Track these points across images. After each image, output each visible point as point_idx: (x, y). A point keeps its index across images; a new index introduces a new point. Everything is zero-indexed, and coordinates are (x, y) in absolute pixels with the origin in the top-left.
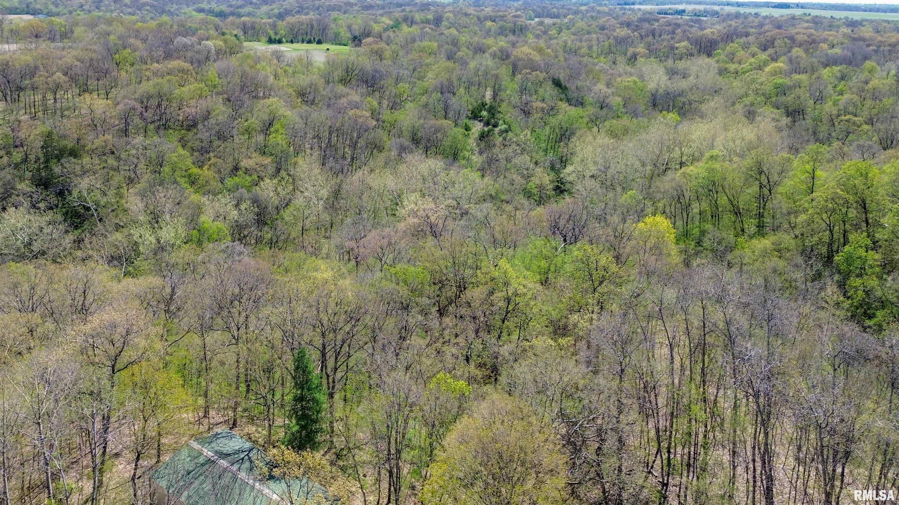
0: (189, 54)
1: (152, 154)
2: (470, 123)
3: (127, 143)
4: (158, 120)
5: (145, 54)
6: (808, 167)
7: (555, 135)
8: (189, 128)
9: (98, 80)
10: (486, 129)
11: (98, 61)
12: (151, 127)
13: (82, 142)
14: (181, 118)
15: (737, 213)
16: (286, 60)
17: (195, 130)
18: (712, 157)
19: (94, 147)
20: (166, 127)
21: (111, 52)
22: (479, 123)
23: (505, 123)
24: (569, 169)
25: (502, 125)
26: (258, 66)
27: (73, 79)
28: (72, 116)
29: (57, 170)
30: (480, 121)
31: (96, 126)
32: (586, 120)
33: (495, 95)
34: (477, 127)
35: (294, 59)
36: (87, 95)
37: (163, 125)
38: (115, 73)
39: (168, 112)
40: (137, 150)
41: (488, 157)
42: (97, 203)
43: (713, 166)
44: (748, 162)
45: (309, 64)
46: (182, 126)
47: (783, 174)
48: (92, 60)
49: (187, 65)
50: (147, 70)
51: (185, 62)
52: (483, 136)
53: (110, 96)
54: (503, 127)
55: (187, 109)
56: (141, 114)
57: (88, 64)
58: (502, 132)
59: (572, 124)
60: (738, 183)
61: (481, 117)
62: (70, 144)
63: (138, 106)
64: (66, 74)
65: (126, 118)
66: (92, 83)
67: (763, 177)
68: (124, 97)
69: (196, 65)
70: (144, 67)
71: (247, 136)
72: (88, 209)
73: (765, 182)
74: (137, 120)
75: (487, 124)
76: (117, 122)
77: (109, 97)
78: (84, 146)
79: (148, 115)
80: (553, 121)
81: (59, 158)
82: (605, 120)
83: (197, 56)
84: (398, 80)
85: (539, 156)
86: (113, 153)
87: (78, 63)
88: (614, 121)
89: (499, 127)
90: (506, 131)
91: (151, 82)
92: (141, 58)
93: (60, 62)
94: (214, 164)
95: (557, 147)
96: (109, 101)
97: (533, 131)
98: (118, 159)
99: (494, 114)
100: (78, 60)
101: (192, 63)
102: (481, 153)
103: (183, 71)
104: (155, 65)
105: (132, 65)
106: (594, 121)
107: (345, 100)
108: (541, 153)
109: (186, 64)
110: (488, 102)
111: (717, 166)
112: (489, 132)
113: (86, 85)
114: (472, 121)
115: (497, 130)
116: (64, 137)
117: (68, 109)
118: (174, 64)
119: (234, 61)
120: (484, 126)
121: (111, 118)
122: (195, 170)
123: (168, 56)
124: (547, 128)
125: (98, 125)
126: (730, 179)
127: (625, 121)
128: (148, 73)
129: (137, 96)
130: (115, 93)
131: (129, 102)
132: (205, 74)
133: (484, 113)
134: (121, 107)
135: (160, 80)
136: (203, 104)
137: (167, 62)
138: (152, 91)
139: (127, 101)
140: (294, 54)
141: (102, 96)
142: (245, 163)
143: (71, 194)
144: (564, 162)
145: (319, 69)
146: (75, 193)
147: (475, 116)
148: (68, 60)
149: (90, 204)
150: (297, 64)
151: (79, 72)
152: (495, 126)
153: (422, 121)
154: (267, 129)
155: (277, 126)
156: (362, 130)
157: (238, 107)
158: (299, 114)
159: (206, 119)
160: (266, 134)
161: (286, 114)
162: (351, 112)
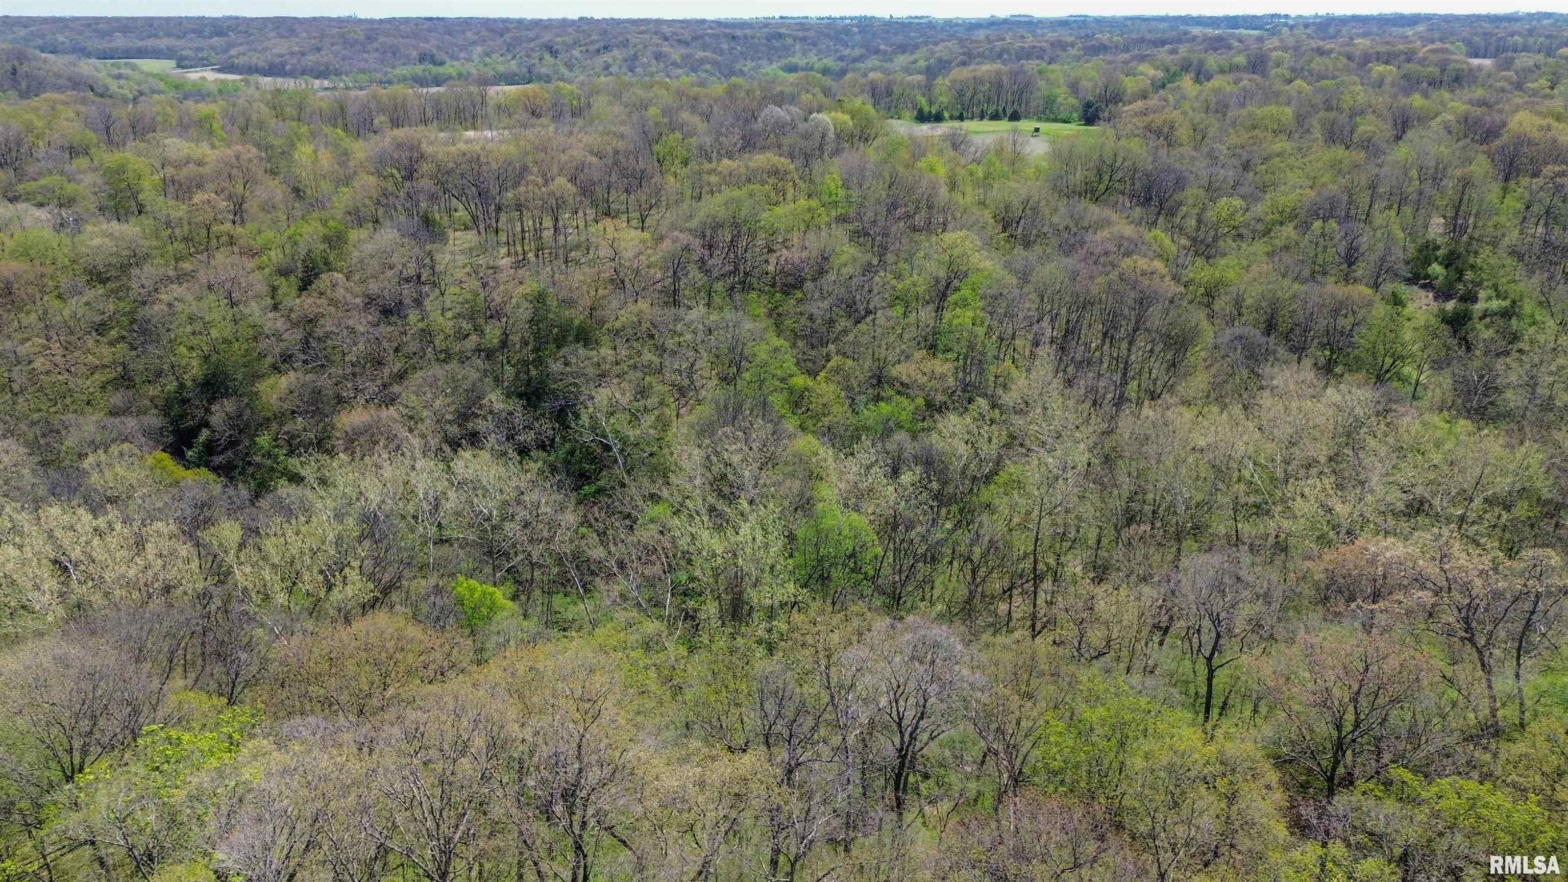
0: (786, 141)
1: (720, 340)
2: (1404, 290)
3: (677, 319)
4: (731, 273)
5: (708, 141)
8: (787, 289)
9: (627, 191)
10: (1448, 306)
11: (627, 155)
12: (719, 286)
13: (598, 313)
14: (771, 268)
16: (973, 149)
17: (799, 295)
19: (618, 325)
20: (746, 287)
21: (650, 138)
22: (1422, 293)
23: (1496, 294)
25: (1489, 298)
26: (921, 164)
27: (586, 191)
28: (583, 261)
29: (556, 367)
30: (1424, 287)
31: (623, 282)
33: (1455, 227)
34: (1421, 303)
35: (988, 149)
36: (608, 222)
37: (740, 283)
38: (657, 179)
39: (748, 255)
40: (694, 333)
42: (624, 441)
45: (1016, 160)
46: (773, 285)
48: (616, 152)
49: (783, 162)
50: (709, 173)
51: (780, 155)
53: (648, 221)
54: (1496, 303)
55: (784, 251)
56: (702, 261)
57: (610, 162)
58: (1489, 317)
61: (1427, 276)
62: (577, 315)
63: (697, 243)
64: (573, 179)
65: (676, 268)
66: (617, 198)
68: (673, 227)
69: (799, 162)
70: (707, 166)
71: (900, 310)
72: (607, 448)
74: (694, 273)
75: (1440, 295)
76: (659, 276)
77: (646, 224)
78: (602, 322)
79: (715, 262)
81: (560, 342)
83: (802, 143)
84: (1213, 190)
86: (652, 337)
87: (594, 160)
89: (1482, 304)
91: (719, 198)
92: (700, 148)
93: (564, 158)
94: (837, 370)
96: (646, 235)
98: (661, 350)
99: (1460, 272)
100: (592, 153)
101: (792, 157)
103: (775, 172)
104: (726, 162)
105: (685, 163)
107: (1106, 233)
109: (783, 160)
110: (1439, 241)
113: (608, 201)
114: (1406, 288)
115: (1476, 310)
116: (569, 303)
117: (577, 247)
118: (761, 159)
119: (871, 154)
120: (1439, 298)
121: (649, 267)
122: (800, 381)
123: (749, 144)
125: (627, 280)
128: (713, 179)
129: (694, 223)
130: (657, 217)
131: (681, 236)
132: (818, 180)
133: (1436, 269)
134: (667, 245)
135: (736, 193)
136: (815, 243)
137: (746, 155)
138: (722, 214)
139: (676, 233)
140: (989, 140)
141: (634, 223)
142: (901, 371)
143: (577, 416)
145: (1038, 169)
146: (585, 419)
147: (1417, 278)
148: (575, 153)
149: (611, 440)
150: (994, 159)
151: (596, 176)
152: (1466, 298)
153: (1293, 286)
154: (943, 296)
155: (966, 292)
156: (1144, 302)
157: (883, 250)
158: (1008, 266)
159: (822, 272)
160: (939, 309)
161: (981, 266)
162: (1126, 263)
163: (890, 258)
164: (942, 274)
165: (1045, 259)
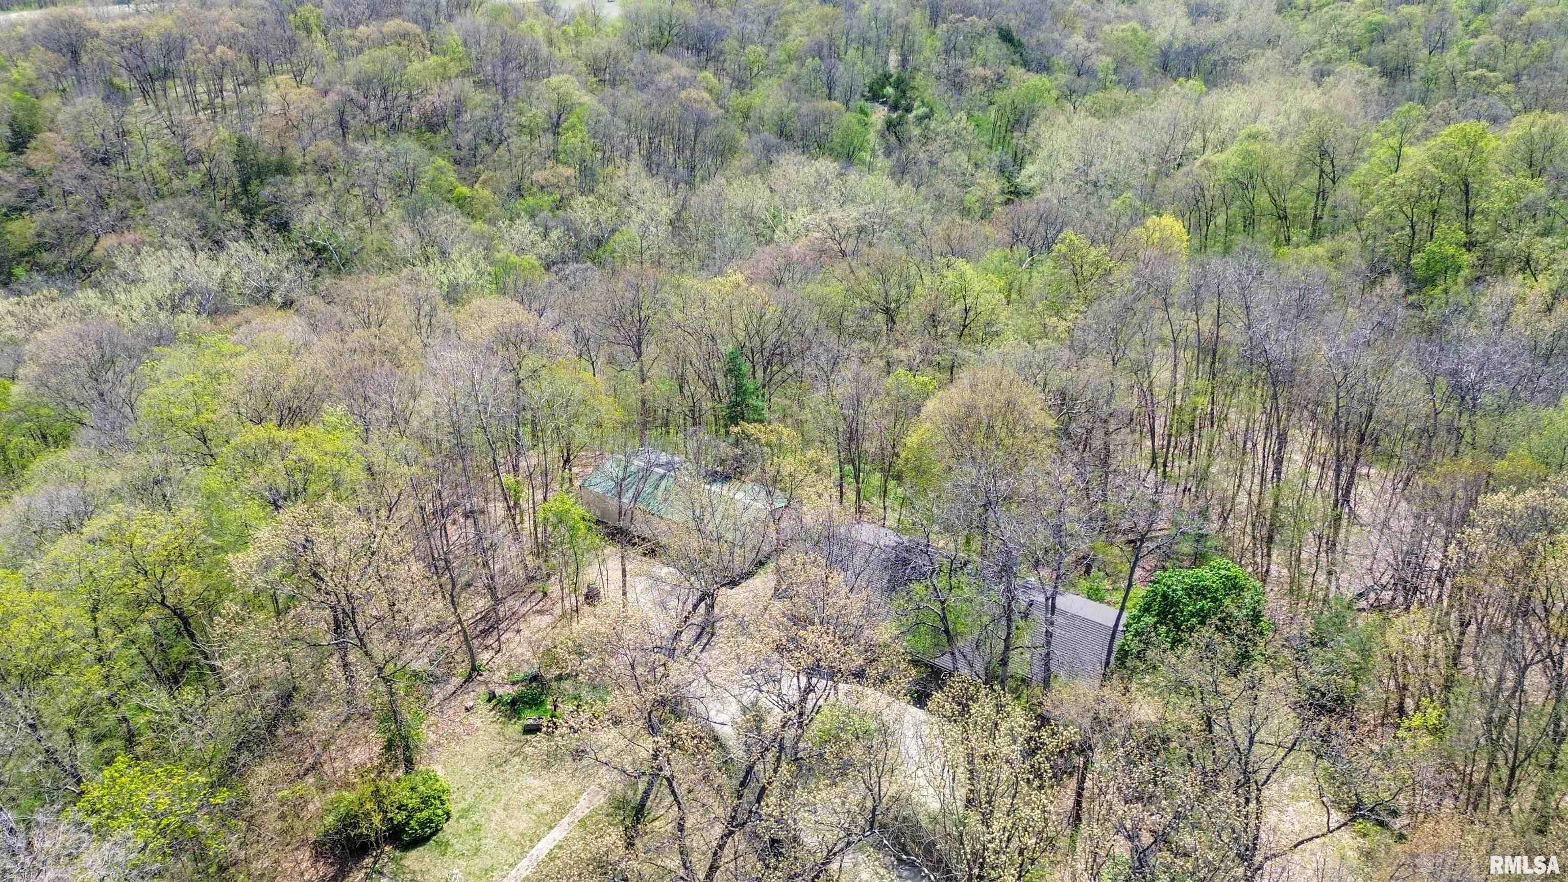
2: (867, 106)
5: (339, 11)
6: (1393, 142)
7: (1005, 120)
10: (894, 116)
13: (288, 153)
14: (414, 115)
15: (1283, 217)
16: (562, 15)
17: (445, 132)
18: (1249, 136)
21: (282, 10)
22: (881, 107)
23: (924, 105)
24: (1029, 169)
25: (919, 107)
26: (523, 26)
29: (266, 194)
30: (883, 103)
32: (1054, 93)
33: (904, 60)
34: (879, 114)
37: (392, 126)
41: (898, 160)
43: (1250, 148)
44: (1305, 139)
45: (597, 21)
47: (1356, 155)
51: (408, 21)
52: (890, 125)
53: (305, 80)
54: (923, 110)
55: (428, 97)
58: (920, 119)
59: (1034, 101)
60: (1288, 171)
61: (884, 96)
62: (271, 156)
63: (356, 94)
64: (233, 47)
65: (341, 115)
67: (1327, 162)
68: (332, 83)
69: (423, 26)
71: (526, 136)
73: (1328, 169)
74: (359, 118)
75: (895, 108)
78: (292, 159)
80: (1002, 97)
81: (261, 177)
82: (1085, 94)
84: (744, 40)
85: (981, 154)
88: (1100, 94)
89: (914, 112)
90: (927, 116)
92: (334, 17)
95: (1008, 138)
97: (969, 116)
99: (904, 92)
102: (888, 153)
103: (405, 35)
104: (362, 28)
106: (1069, 94)
107: (668, 74)
108: (984, 150)
109: (410, 25)
110: (893, 73)
111: (1257, 147)
112: (901, 118)
114: (869, 104)
115: (911, 116)
118: (392, 25)
120: (889, 111)
122: (464, 190)
123: (376, 14)
124: (993, 110)
126: (1274, 166)
127: (1118, 94)
128: (353, 43)
129: (350, 78)
130: (315, 75)
131: (343, 89)
132: (442, 40)
133: (889, 90)
134: (333, 97)
135: (379, 53)
136: (448, 90)
137: (379, 22)
138: (371, 70)
139: (337, 88)
140: (574, 5)
142: (537, 176)
144: (1019, 161)
145: (614, 28)
147: (875, 96)
148: (228, 25)
149: (327, 242)
150: (579, 23)
152: (908, 110)
153: (794, 104)
154: (558, 125)
155: (573, 119)
156: (701, 123)
157: (505, 94)
158: (601, 101)
159: (458, 113)
160: (556, 133)
161: (582, 100)
162: (683, 95)
163: (511, 99)
164: (554, 110)
165: (627, 95)
